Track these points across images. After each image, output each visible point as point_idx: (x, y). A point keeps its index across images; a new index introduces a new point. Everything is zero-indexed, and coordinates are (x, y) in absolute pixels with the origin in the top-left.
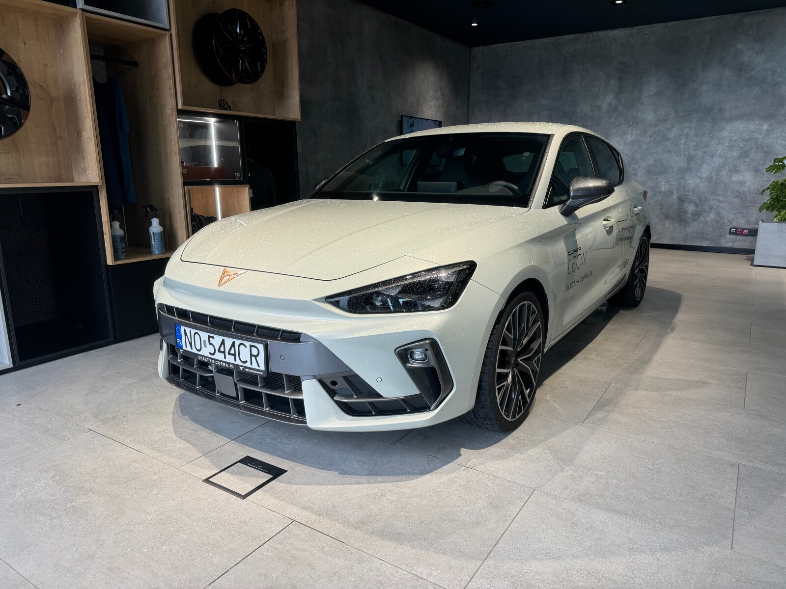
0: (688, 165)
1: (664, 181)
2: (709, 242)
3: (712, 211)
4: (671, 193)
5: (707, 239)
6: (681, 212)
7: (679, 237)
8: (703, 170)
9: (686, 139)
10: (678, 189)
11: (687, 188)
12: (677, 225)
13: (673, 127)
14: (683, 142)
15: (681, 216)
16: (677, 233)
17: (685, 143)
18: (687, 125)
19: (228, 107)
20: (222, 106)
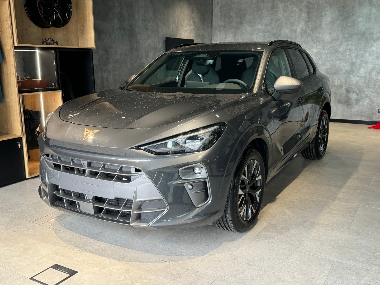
0: (351, 68)
1: (337, 79)
2: (366, 118)
3: (367, 98)
4: (341, 86)
5: (364, 116)
6: (348, 99)
7: (347, 115)
8: (361, 72)
9: (350, 52)
10: (346, 84)
11: (351, 83)
12: (346, 107)
13: (342, 44)
14: (348, 53)
15: (348, 101)
16: (345, 112)
17: (349, 55)
18: (350, 43)
19: (54, 43)
20: (46, 43)
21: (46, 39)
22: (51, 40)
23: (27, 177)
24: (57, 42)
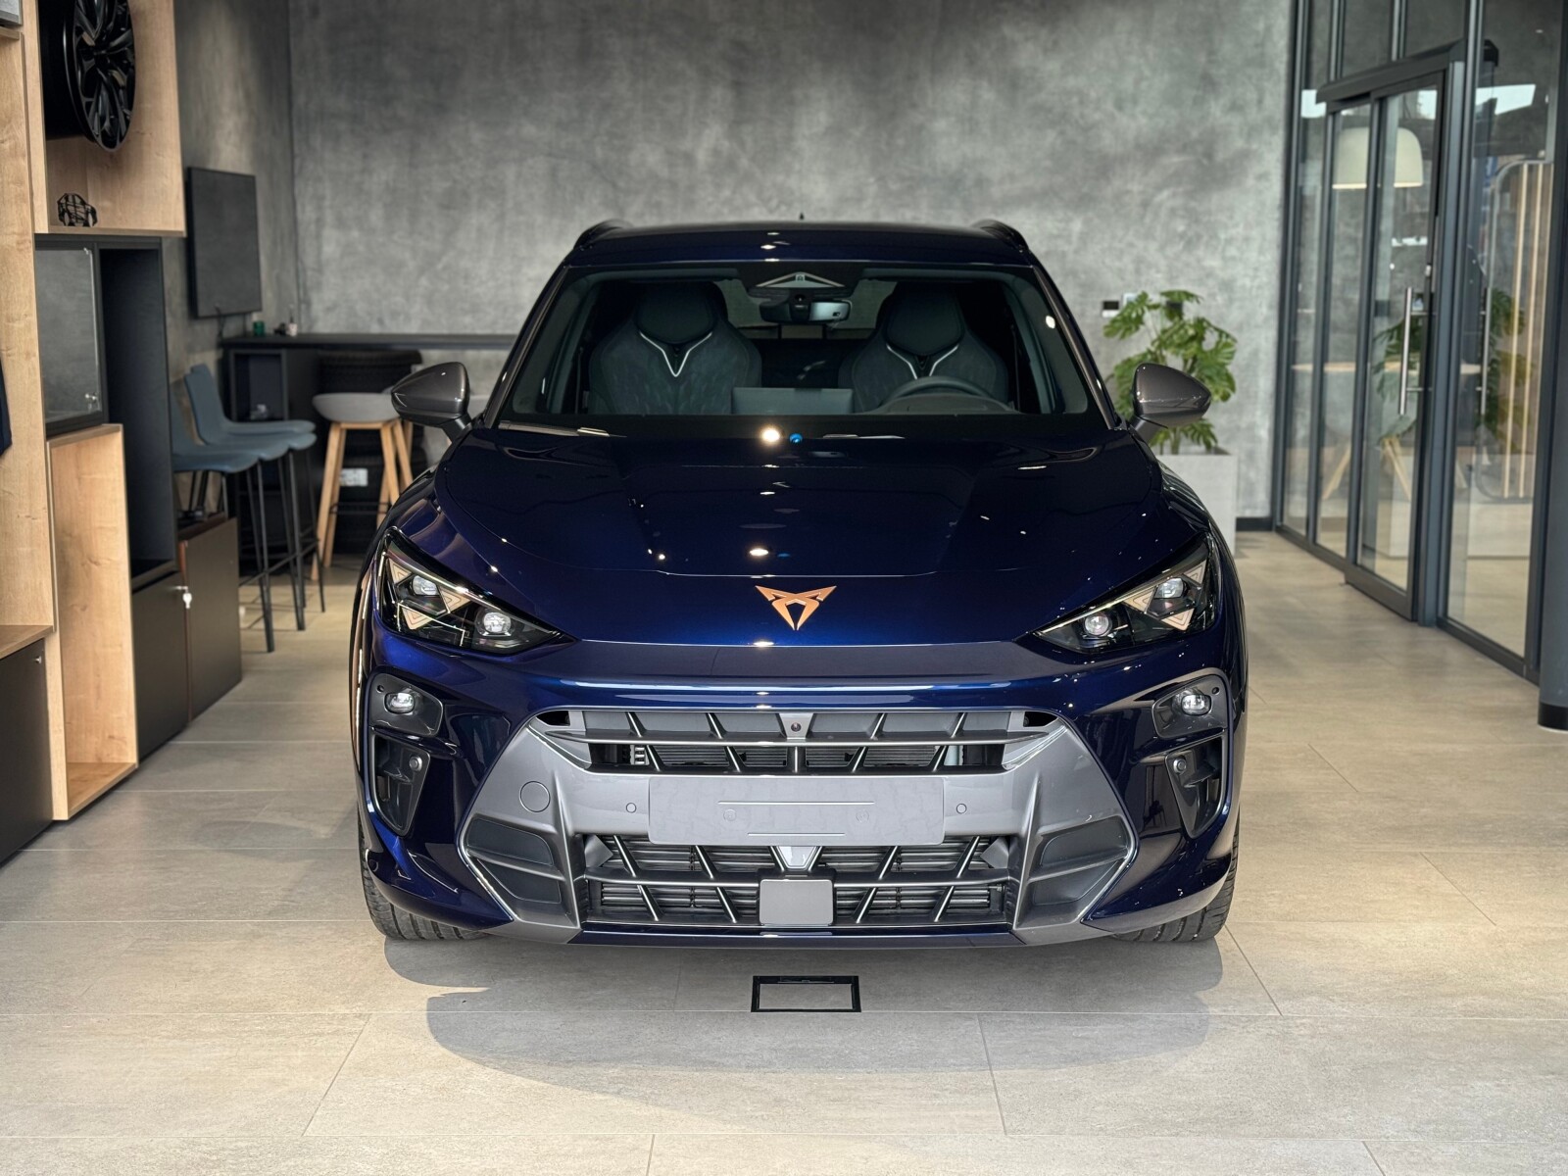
19: (87, 213)
20: (70, 214)
21: (66, 198)
22: (78, 200)
23: (56, 817)
24: (93, 212)
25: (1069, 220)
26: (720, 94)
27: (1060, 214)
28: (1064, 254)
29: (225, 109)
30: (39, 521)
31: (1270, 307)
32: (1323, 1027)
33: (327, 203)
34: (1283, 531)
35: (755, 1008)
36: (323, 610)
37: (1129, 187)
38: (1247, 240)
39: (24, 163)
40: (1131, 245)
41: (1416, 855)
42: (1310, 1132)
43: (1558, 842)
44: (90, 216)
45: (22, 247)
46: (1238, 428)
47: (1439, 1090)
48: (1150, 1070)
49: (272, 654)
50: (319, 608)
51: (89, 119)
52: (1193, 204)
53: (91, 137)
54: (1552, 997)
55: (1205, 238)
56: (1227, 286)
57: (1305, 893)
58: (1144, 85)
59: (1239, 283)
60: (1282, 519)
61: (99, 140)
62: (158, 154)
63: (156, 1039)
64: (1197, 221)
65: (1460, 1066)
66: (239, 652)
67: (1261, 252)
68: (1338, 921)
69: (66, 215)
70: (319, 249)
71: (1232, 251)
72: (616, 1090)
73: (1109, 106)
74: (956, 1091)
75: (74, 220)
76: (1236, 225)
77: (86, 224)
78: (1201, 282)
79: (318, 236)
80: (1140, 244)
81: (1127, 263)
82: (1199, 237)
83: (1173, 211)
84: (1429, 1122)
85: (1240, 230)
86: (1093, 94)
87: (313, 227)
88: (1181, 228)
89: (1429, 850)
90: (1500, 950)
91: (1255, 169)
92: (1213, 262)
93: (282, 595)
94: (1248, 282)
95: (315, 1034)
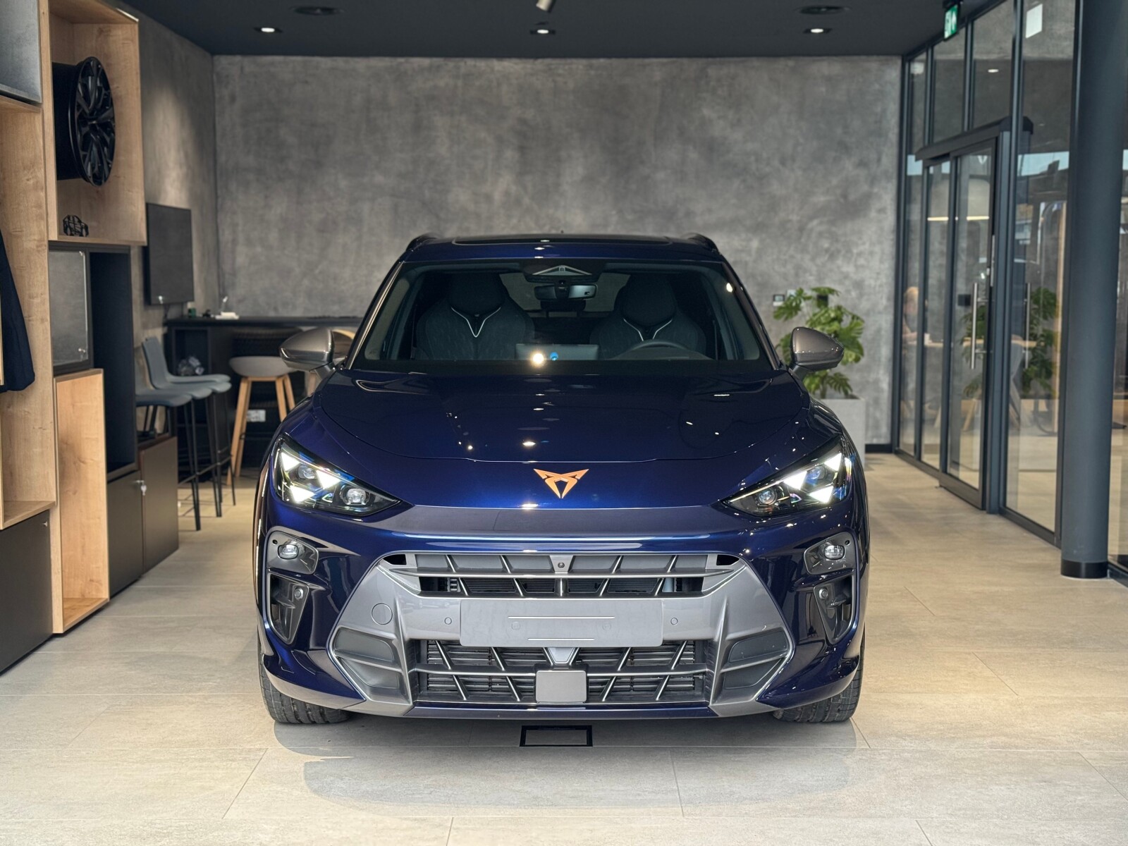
19: (82, 228)
20: (71, 229)
21: (69, 218)
22: (76, 220)
23: (55, 631)
24: (86, 228)
25: (750, 240)
26: (510, 154)
27: (743, 236)
28: (746, 263)
29: (171, 164)
30: (48, 431)
31: (888, 299)
32: (897, 754)
33: (240, 228)
34: (899, 453)
35: (523, 744)
36: (234, 504)
37: (790, 217)
38: (871, 253)
39: (42, 194)
40: (792, 257)
41: (969, 654)
42: (881, 815)
43: (1065, 646)
44: (84, 231)
45: (40, 249)
46: (868, 382)
47: (969, 791)
48: (781, 780)
49: (199, 532)
50: (232, 503)
51: (85, 166)
52: (834, 229)
53: (86, 179)
54: (1050, 738)
55: (843, 252)
56: (859, 285)
57: (892, 676)
58: (799, 149)
59: (867, 283)
60: (898, 445)
61: (91, 180)
62: (129, 191)
63: (125, 764)
64: (837, 241)
65: (985, 777)
66: (177, 531)
67: (881, 262)
68: (914, 693)
69: (68, 230)
70: (234, 260)
71: (861, 261)
72: (429, 792)
73: (776, 163)
74: (653, 792)
75: (73, 233)
76: (864, 244)
77: (81, 235)
78: (841, 283)
79: (233, 252)
80: (799, 256)
81: (790, 268)
82: (839, 251)
83: (820, 234)
84: (960, 809)
85: (867, 246)
86: (765, 155)
87: (229, 245)
88: (826, 245)
89: (979, 651)
90: (1019, 710)
91: (876, 205)
92: (849, 269)
93: (206, 494)
94: (872, 282)
95: (230, 760)
